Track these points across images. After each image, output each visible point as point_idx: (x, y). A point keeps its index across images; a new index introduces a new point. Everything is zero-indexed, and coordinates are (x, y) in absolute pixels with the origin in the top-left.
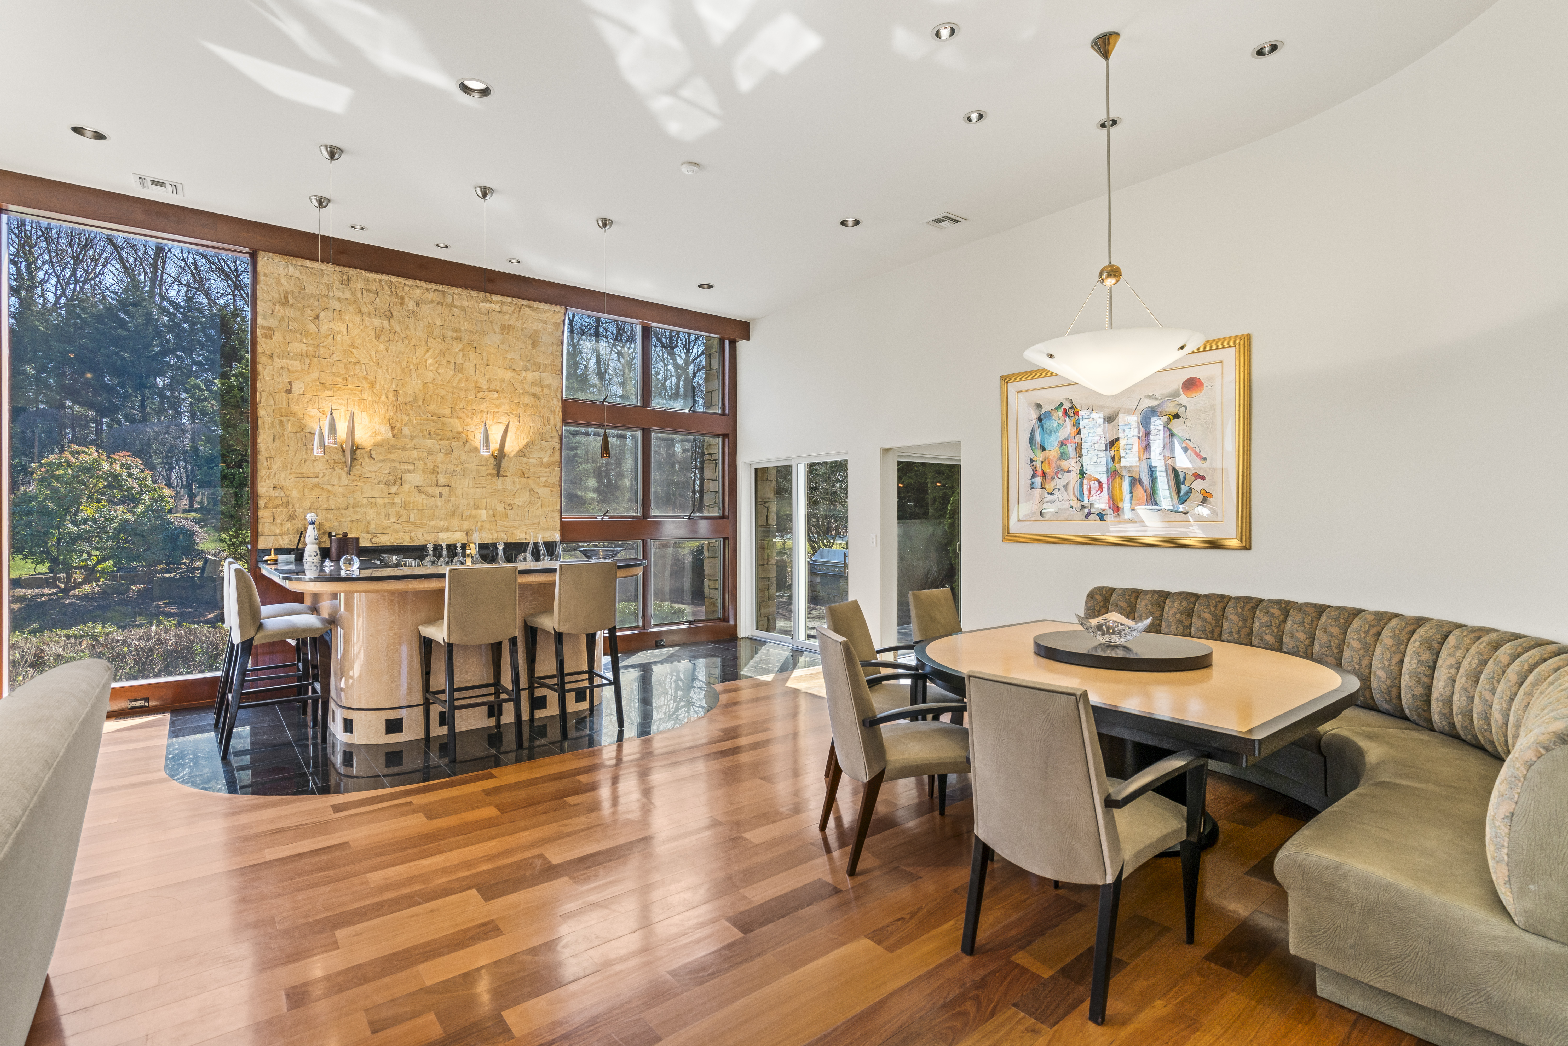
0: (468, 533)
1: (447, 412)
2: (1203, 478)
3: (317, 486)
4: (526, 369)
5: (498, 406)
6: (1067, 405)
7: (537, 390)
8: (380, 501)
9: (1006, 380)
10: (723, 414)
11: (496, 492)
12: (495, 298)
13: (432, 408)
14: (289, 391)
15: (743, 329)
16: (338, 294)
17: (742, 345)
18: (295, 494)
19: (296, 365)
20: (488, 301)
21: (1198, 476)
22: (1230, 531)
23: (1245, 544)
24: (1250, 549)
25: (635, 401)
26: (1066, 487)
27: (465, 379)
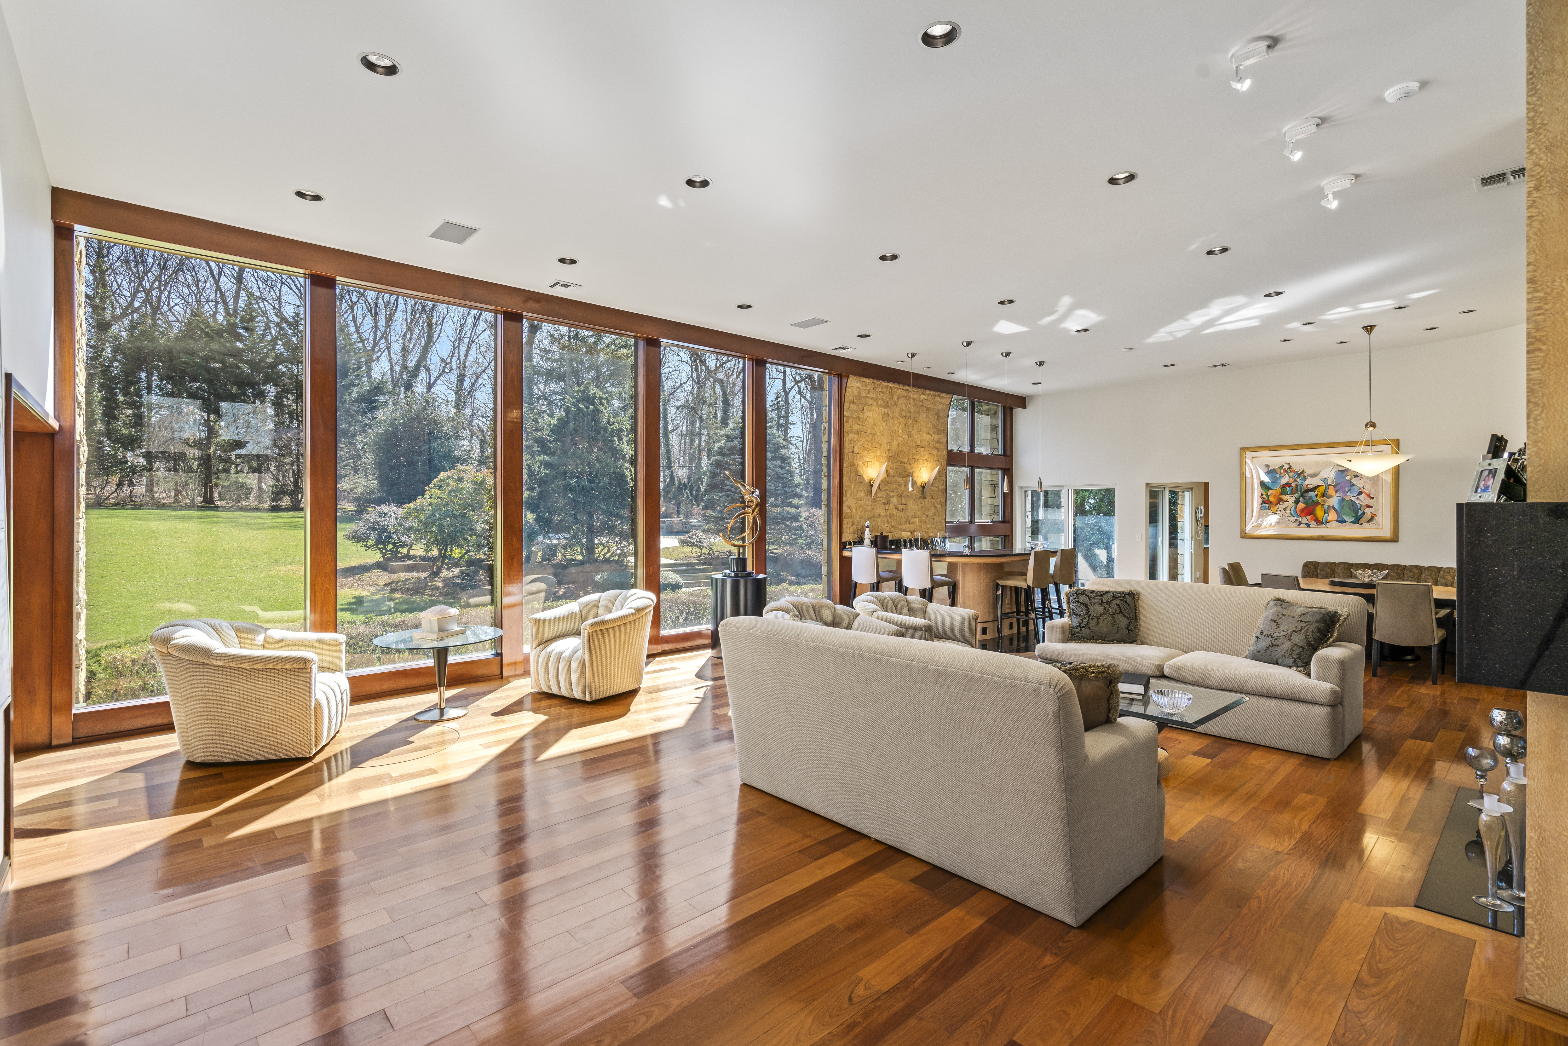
0: (912, 532)
1: (906, 460)
2: (1371, 507)
3: (861, 506)
4: (934, 433)
5: (924, 456)
6: (1286, 467)
7: (938, 445)
8: (883, 514)
9: (1244, 450)
10: (1004, 455)
11: (922, 507)
12: (927, 392)
13: (900, 459)
14: (853, 452)
15: (1022, 401)
16: (872, 395)
17: (1018, 412)
18: (854, 510)
19: (856, 436)
20: (924, 394)
21: (1368, 506)
22: (1387, 533)
23: (1395, 539)
24: (1397, 541)
25: (966, 449)
26: (1285, 509)
27: (912, 440)
